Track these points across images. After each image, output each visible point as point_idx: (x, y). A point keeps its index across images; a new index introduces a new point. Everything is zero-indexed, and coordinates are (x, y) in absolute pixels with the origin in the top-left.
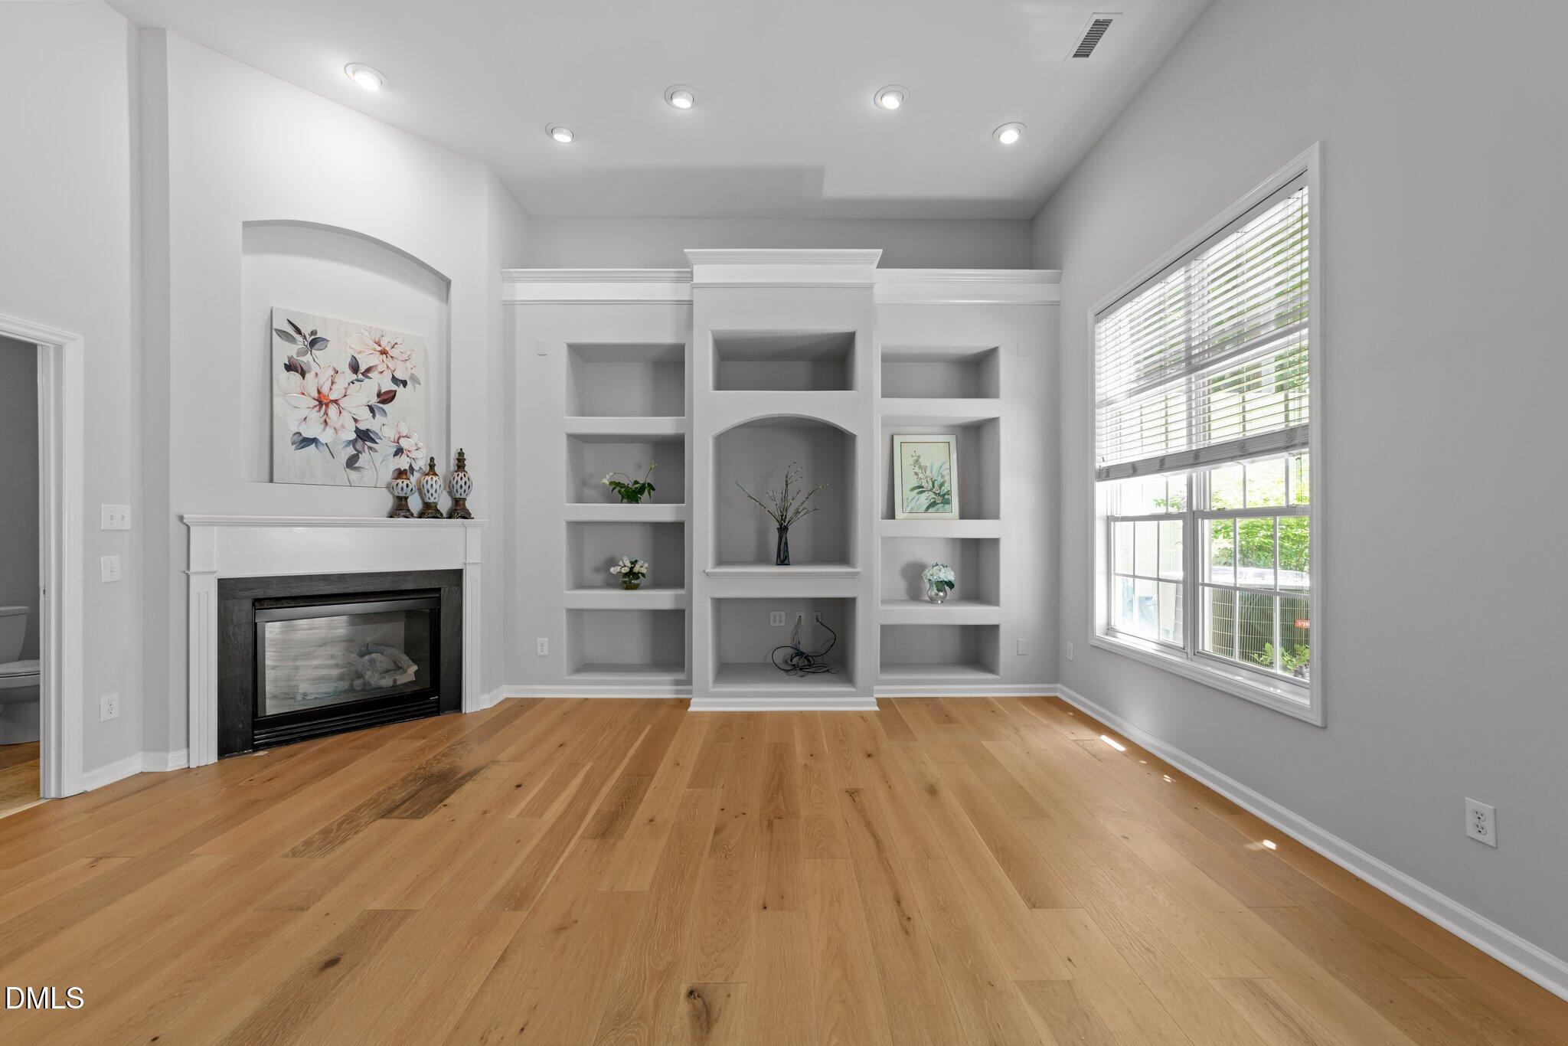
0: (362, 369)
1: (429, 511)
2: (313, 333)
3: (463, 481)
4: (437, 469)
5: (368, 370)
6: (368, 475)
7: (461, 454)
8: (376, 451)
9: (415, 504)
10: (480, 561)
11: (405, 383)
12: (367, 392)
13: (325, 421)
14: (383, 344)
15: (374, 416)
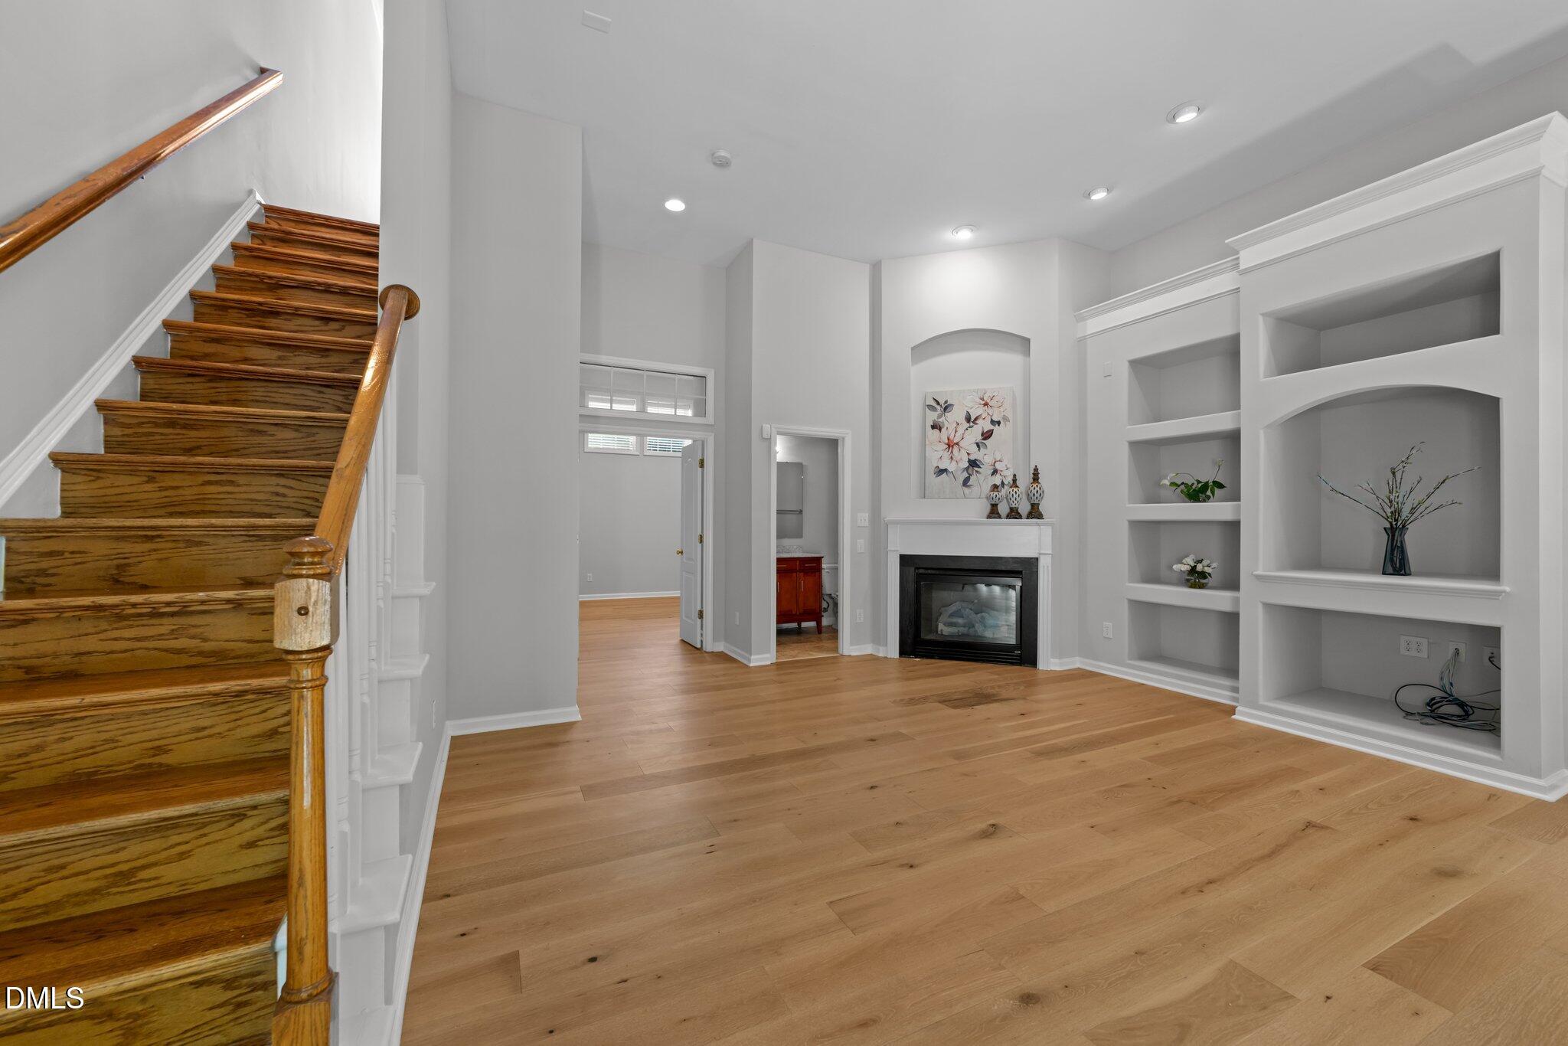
0: (973, 419)
1: (1014, 514)
2: (946, 402)
3: (1036, 490)
4: (1018, 483)
5: (976, 419)
6: (975, 490)
7: (1036, 469)
8: (980, 473)
9: (1003, 509)
10: (1050, 552)
11: (999, 423)
12: (975, 434)
13: (952, 457)
14: (985, 399)
15: (979, 450)
